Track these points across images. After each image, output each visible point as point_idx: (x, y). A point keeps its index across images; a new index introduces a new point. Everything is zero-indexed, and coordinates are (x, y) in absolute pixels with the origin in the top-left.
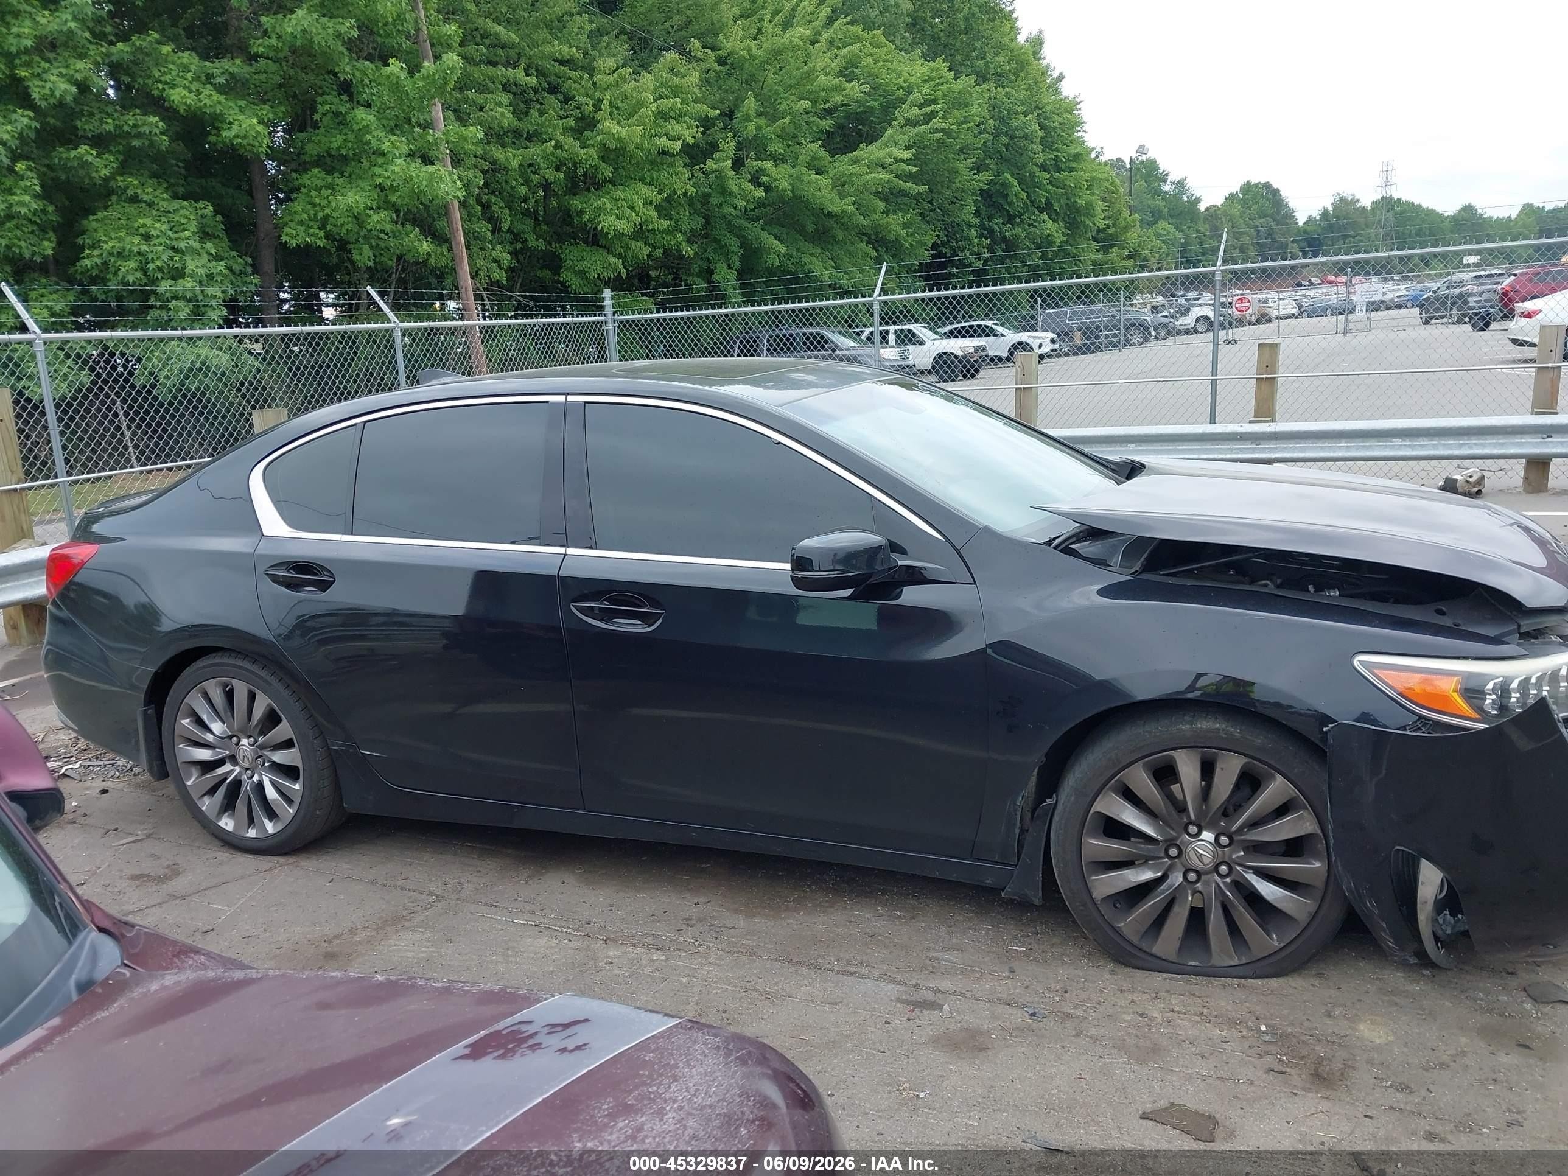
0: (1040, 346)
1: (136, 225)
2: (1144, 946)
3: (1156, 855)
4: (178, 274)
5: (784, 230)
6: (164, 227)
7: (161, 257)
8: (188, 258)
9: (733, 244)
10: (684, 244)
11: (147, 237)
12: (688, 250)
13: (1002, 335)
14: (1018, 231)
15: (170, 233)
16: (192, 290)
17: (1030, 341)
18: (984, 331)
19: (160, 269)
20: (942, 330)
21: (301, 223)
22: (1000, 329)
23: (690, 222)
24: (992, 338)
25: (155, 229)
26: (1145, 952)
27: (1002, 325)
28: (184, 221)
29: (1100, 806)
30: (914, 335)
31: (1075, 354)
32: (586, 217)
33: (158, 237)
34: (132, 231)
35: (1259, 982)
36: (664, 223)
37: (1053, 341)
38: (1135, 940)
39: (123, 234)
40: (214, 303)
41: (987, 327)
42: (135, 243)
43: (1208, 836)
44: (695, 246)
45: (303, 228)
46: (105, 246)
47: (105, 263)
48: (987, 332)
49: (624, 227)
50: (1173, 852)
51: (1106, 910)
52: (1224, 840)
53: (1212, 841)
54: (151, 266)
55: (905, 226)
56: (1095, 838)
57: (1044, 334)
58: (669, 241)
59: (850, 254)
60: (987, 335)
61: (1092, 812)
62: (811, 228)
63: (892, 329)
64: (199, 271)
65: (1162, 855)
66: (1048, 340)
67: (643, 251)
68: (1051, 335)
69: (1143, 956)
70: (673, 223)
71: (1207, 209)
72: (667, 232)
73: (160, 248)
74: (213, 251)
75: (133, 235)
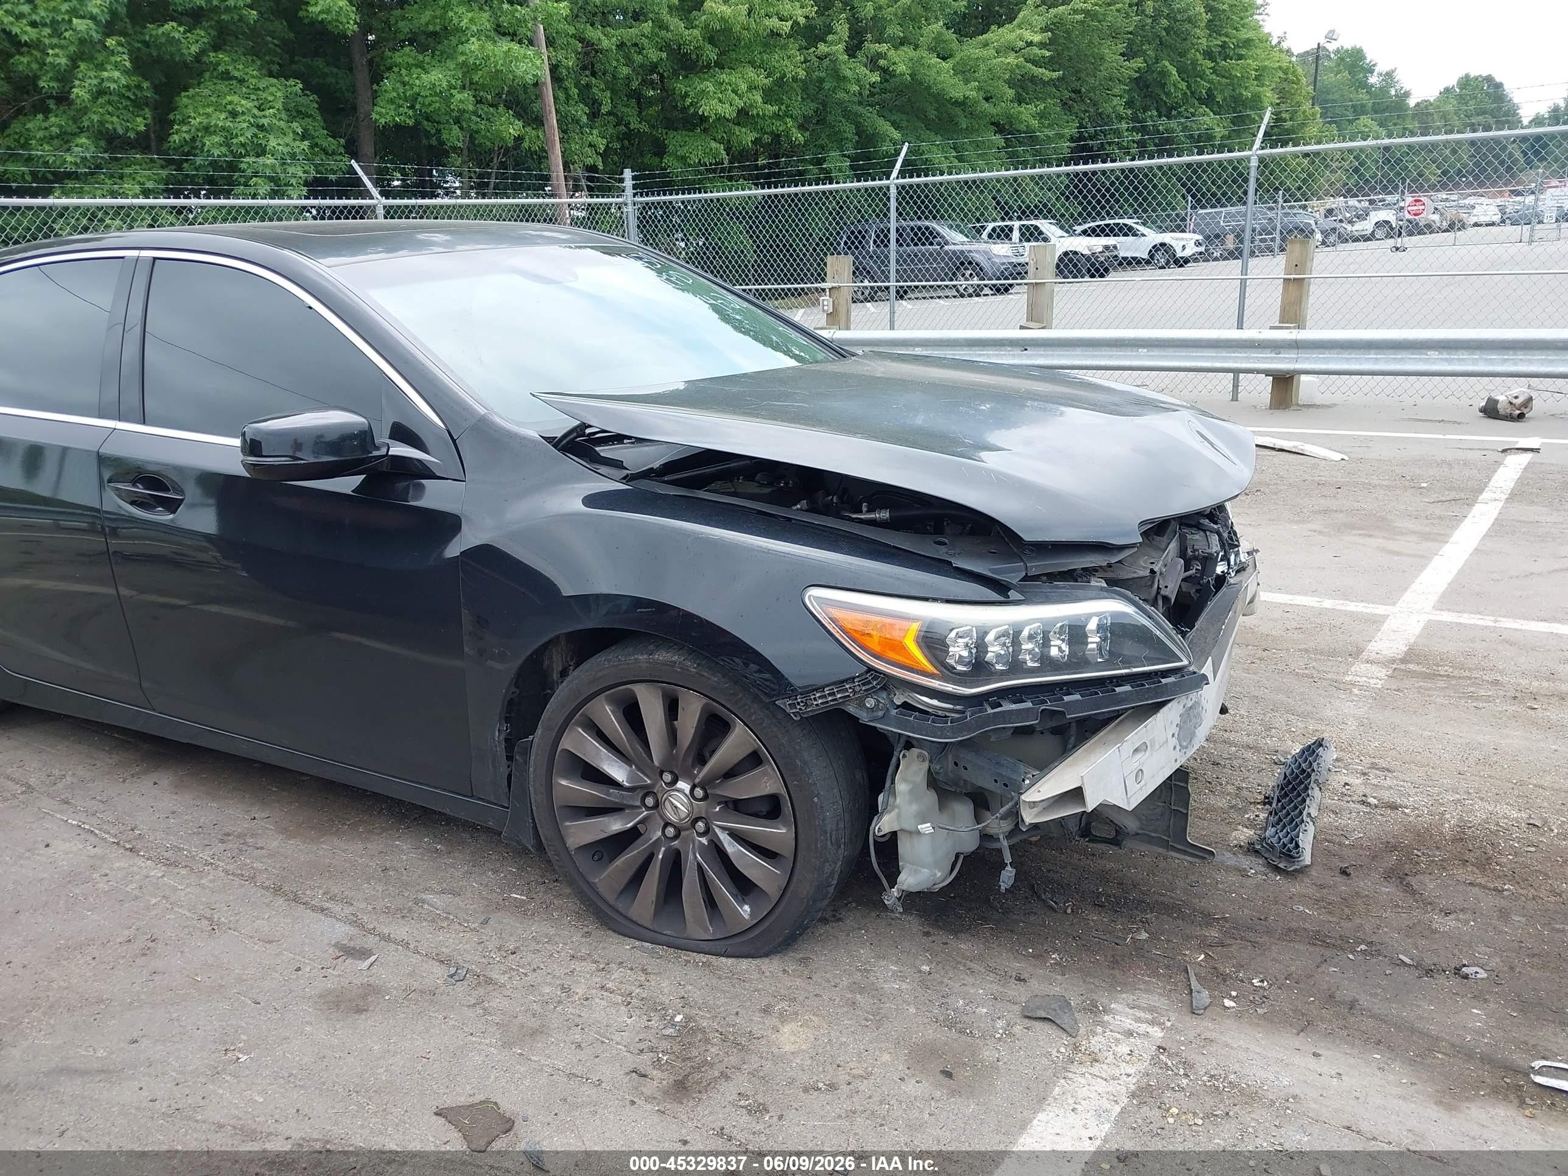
0: (1184, 247)
1: (224, 102)
2: (620, 906)
3: (631, 803)
4: (261, 152)
5: (904, 117)
6: (250, 105)
7: (245, 134)
8: (271, 137)
9: (849, 130)
10: (794, 130)
11: (234, 114)
12: (798, 137)
13: (1143, 235)
14: (1173, 124)
15: (256, 111)
16: (273, 167)
17: (1173, 243)
18: (1121, 229)
19: (243, 145)
20: (1079, 229)
21: (392, 101)
22: (1142, 229)
23: (800, 107)
24: (1131, 238)
25: (242, 106)
26: (621, 914)
27: (1144, 224)
28: (270, 98)
29: (567, 743)
30: (1041, 233)
31: (1226, 259)
32: (689, 101)
33: (243, 113)
34: (219, 108)
35: (730, 961)
36: (771, 109)
37: (1198, 244)
38: (611, 898)
39: (210, 110)
40: (293, 181)
41: (1126, 225)
42: (220, 119)
43: (683, 785)
44: (807, 134)
45: (393, 107)
46: (193, 122)
47: (193, 139)
48: (1128, 231)
49: (728, 111)
50: (650, 801)
51: (583, 863)
52: (699, 792)
53: (687, 792)
54: (235, 141)
55: (1042, 116)
56: (565, 778)
57: (1191, 235)
58: (778, 126)
59: (977, 145)
60: (1126, 235)
61: (559, 749)
62: (932, 114)
63: (1017, 224)
64: (280, 148)
65: (638, 803)
66: (1193, 242)
67: (747, 137)
68: (1200, 237)
69: (620, 919)
70: (783, 108)
71: (1418, 105)
72: (776, 116)
73: (245, 125)
74: (299, 130)
75: (221, 111)
